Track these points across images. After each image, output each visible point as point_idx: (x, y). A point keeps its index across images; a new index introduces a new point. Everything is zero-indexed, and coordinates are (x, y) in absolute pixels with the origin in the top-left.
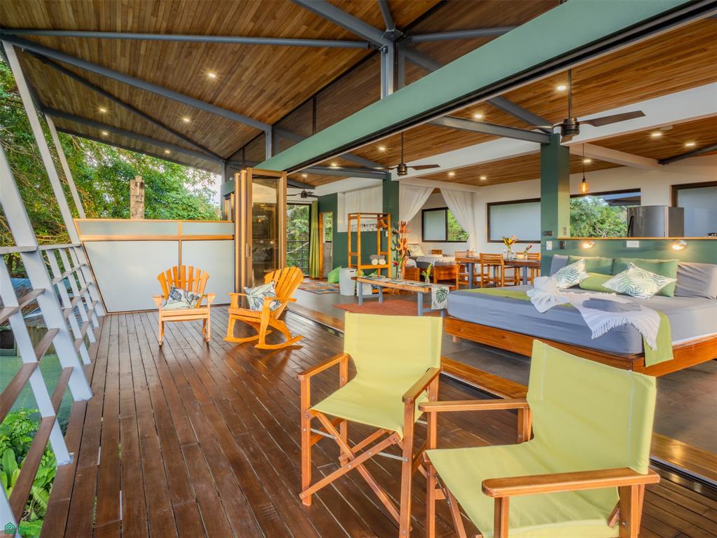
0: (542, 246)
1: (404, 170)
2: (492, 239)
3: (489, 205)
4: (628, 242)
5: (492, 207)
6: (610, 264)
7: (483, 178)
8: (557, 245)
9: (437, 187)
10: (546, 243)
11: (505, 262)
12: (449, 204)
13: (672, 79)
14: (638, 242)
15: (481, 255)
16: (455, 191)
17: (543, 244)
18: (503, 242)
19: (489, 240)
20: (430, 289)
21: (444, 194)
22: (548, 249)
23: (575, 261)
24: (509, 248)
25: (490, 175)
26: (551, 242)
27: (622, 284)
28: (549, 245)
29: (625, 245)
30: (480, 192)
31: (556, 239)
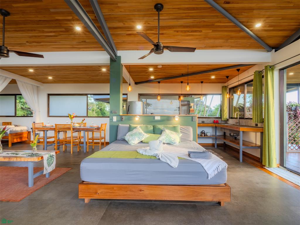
0: (110, 119)
1: (5, 52)
2: (50, 115)
3: (49, 95)
4: (156, 117)
5: (50, 97)
6: (152, 128)
7: (50, 78)
8: (119, 119)
9: (14, 78)
10: (113, 117)
11: (73, 129)
12: (22, 92)
13: (180, 42)
14: (160, 117)
15: (56, 125)
16: (27, 83)
17: (111, 118)
18: (68, 117)
19: (49, 116)
20: (42, 157)
21: (19, 84)
22: (114, 121)
23: (135, 128)
24: (72, 120)
25: (55, 77)
26: (116, 117)
27: (167, 139)
28: (115, 119)
29: (154, 118)
30: (43, 87)
31: (119, 115)
